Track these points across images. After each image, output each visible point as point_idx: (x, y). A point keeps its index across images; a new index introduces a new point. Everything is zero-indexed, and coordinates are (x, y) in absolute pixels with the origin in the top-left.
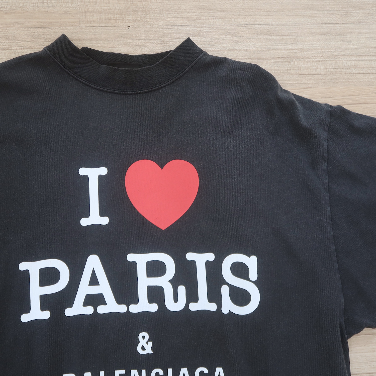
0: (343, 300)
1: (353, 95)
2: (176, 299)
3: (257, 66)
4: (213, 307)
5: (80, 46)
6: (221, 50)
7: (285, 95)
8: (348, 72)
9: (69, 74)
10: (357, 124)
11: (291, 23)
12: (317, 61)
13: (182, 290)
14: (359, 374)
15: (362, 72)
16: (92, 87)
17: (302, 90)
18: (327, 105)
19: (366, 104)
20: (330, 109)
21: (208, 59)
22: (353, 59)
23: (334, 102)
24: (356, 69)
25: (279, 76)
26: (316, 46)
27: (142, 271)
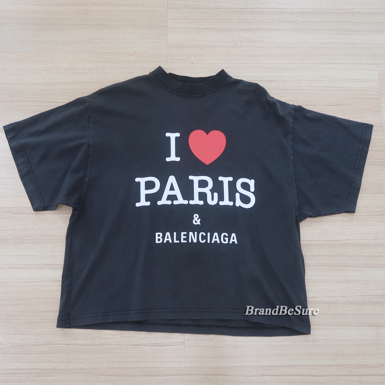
0: (297, 203)
2: (213, 199)
3: (257, 84)
4: (231, 204)
5: (168, 72)
6: (239, 76)
8: (305, 89)
9: (162, 86)
10: (309, 115)
11: (276, 63)
12: (289, 83)
13: (216, 195)
14: (305, 241)
15: (313, 89)
16: (173, 93)
17: (281, 97)
18: (293, 105)
20: (294, 107)
21: (233, 80)
23: (297, 104)
27: (196, 185)
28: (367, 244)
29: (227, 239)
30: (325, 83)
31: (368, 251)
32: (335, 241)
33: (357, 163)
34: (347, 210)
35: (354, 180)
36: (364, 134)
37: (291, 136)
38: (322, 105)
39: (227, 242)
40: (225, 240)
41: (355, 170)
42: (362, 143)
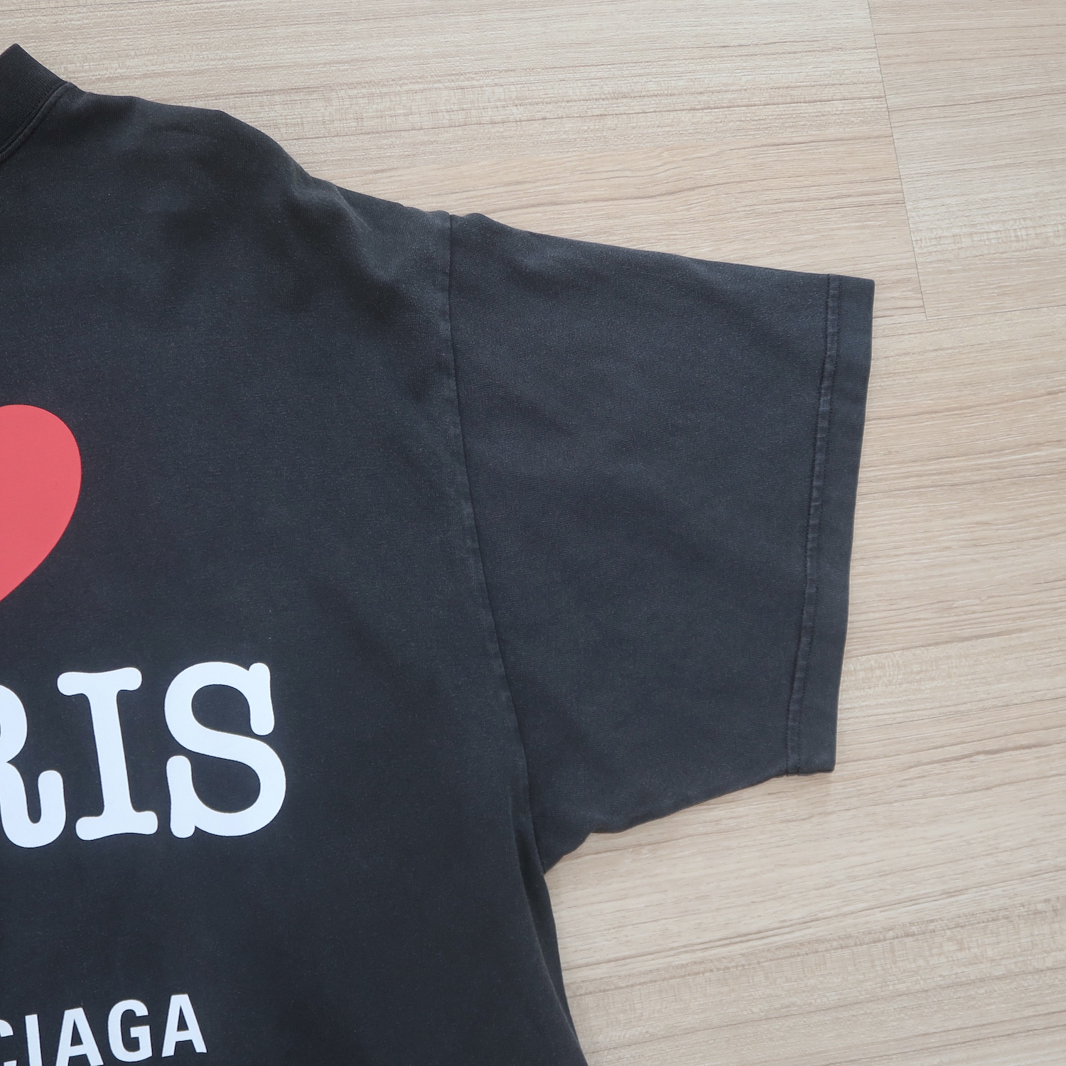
0: (522, 763)
1: (518, 183)
2: (35, 813)
3: (221, 116)
4: (147, 823)
6: (122, 78)
7: (314, 194)
8: (498, 119)
10: (531, 262)
12: (407, 92)
13: (51, 784)
15: (539, 115)
17: (371, 176)
18: (442, 215)
19: (556, 204)
20: (448, 225)
21: (80, 102)
22: (512, 80)
23: (460, 207)
24: (521, 109)
25: (301, 142)
26: (402, 48)
28: (912, 924)
29: (142, 1033)
30: (599, 74)
31: (921, 962)
32: (744, 937)
33: (815, 494)
34: (793, 759)
35: (810, 590)
36: (833, 334)
37: (448, 388)
38: (596, 200)
39: (145, 1052)
40: (132, 1044)
41: (810, 536)
42: (826, 384)
